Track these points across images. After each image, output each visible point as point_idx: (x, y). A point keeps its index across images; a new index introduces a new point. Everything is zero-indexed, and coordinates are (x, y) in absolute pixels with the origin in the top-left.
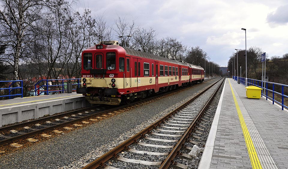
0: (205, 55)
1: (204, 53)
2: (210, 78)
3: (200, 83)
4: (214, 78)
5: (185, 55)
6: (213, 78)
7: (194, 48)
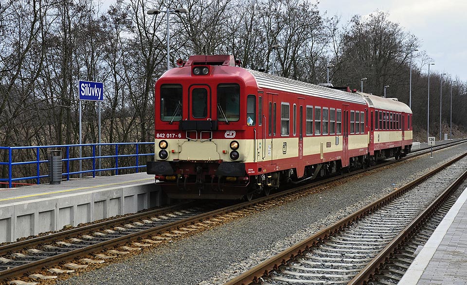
0: (411, 47)
1: (405, 41)
2: (431, 141)
3: (397, 161)
4: (447, 145)
5: (330, 51)
6: (441, 142)
7: (365, 19)
